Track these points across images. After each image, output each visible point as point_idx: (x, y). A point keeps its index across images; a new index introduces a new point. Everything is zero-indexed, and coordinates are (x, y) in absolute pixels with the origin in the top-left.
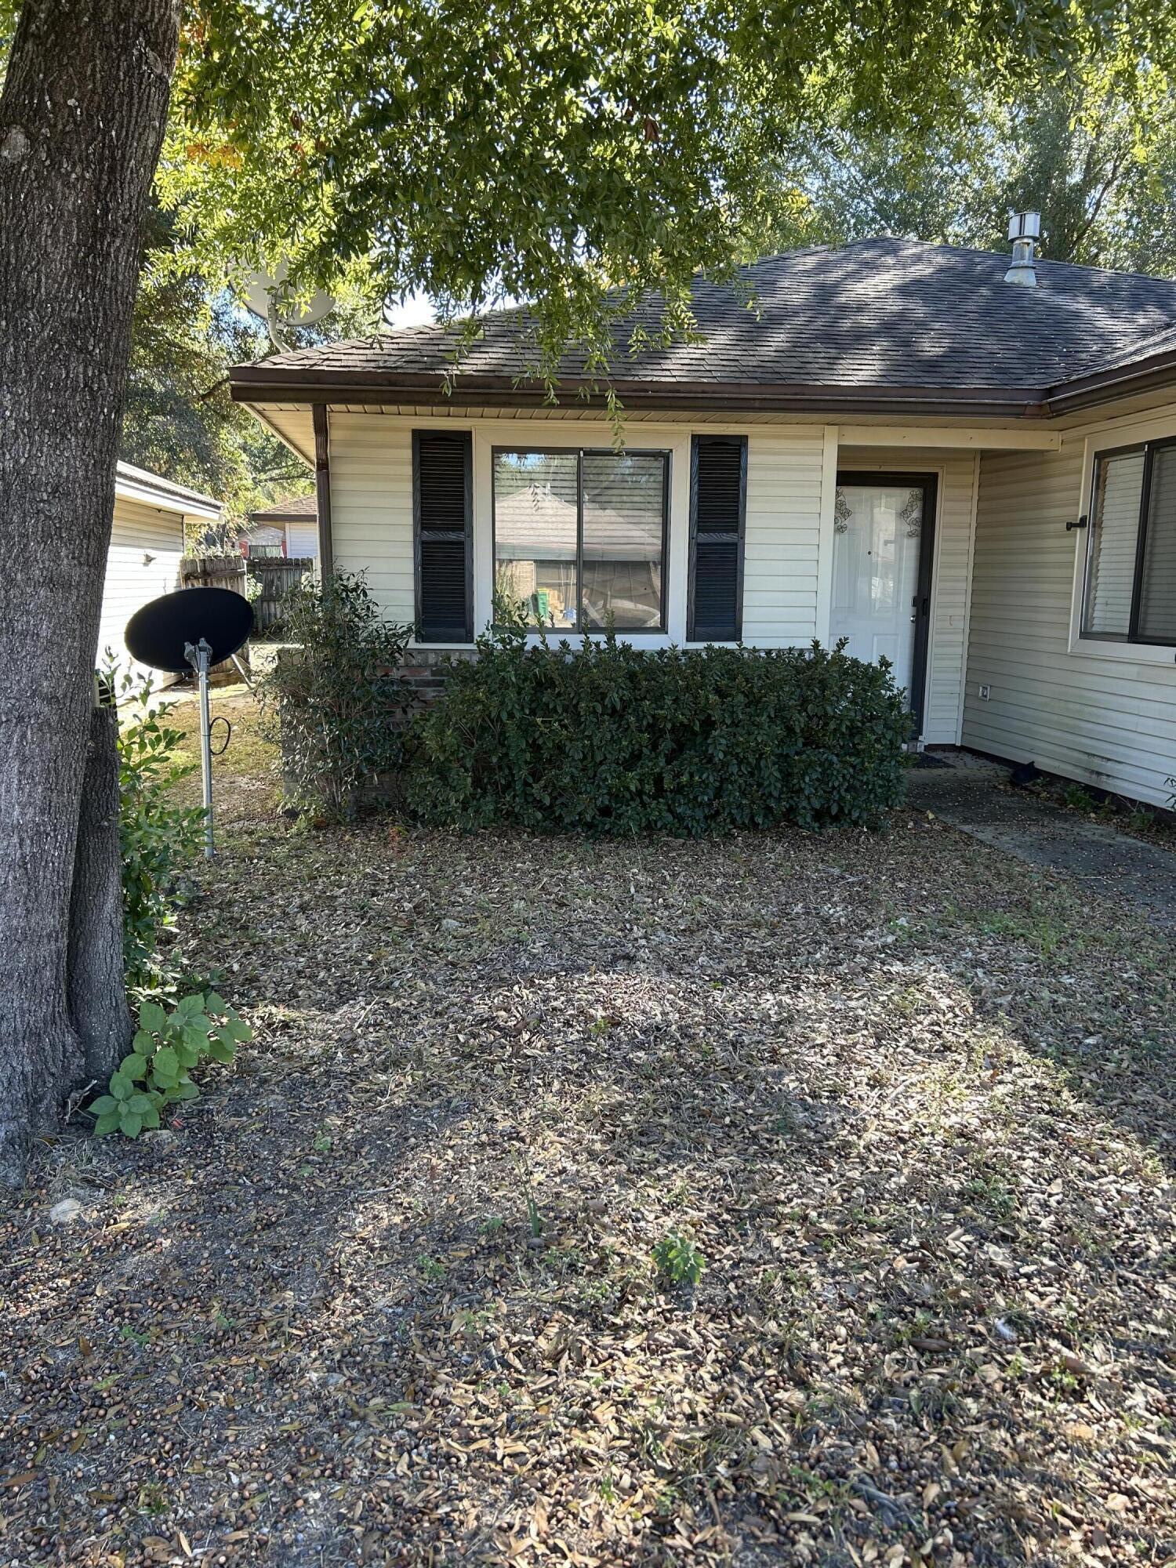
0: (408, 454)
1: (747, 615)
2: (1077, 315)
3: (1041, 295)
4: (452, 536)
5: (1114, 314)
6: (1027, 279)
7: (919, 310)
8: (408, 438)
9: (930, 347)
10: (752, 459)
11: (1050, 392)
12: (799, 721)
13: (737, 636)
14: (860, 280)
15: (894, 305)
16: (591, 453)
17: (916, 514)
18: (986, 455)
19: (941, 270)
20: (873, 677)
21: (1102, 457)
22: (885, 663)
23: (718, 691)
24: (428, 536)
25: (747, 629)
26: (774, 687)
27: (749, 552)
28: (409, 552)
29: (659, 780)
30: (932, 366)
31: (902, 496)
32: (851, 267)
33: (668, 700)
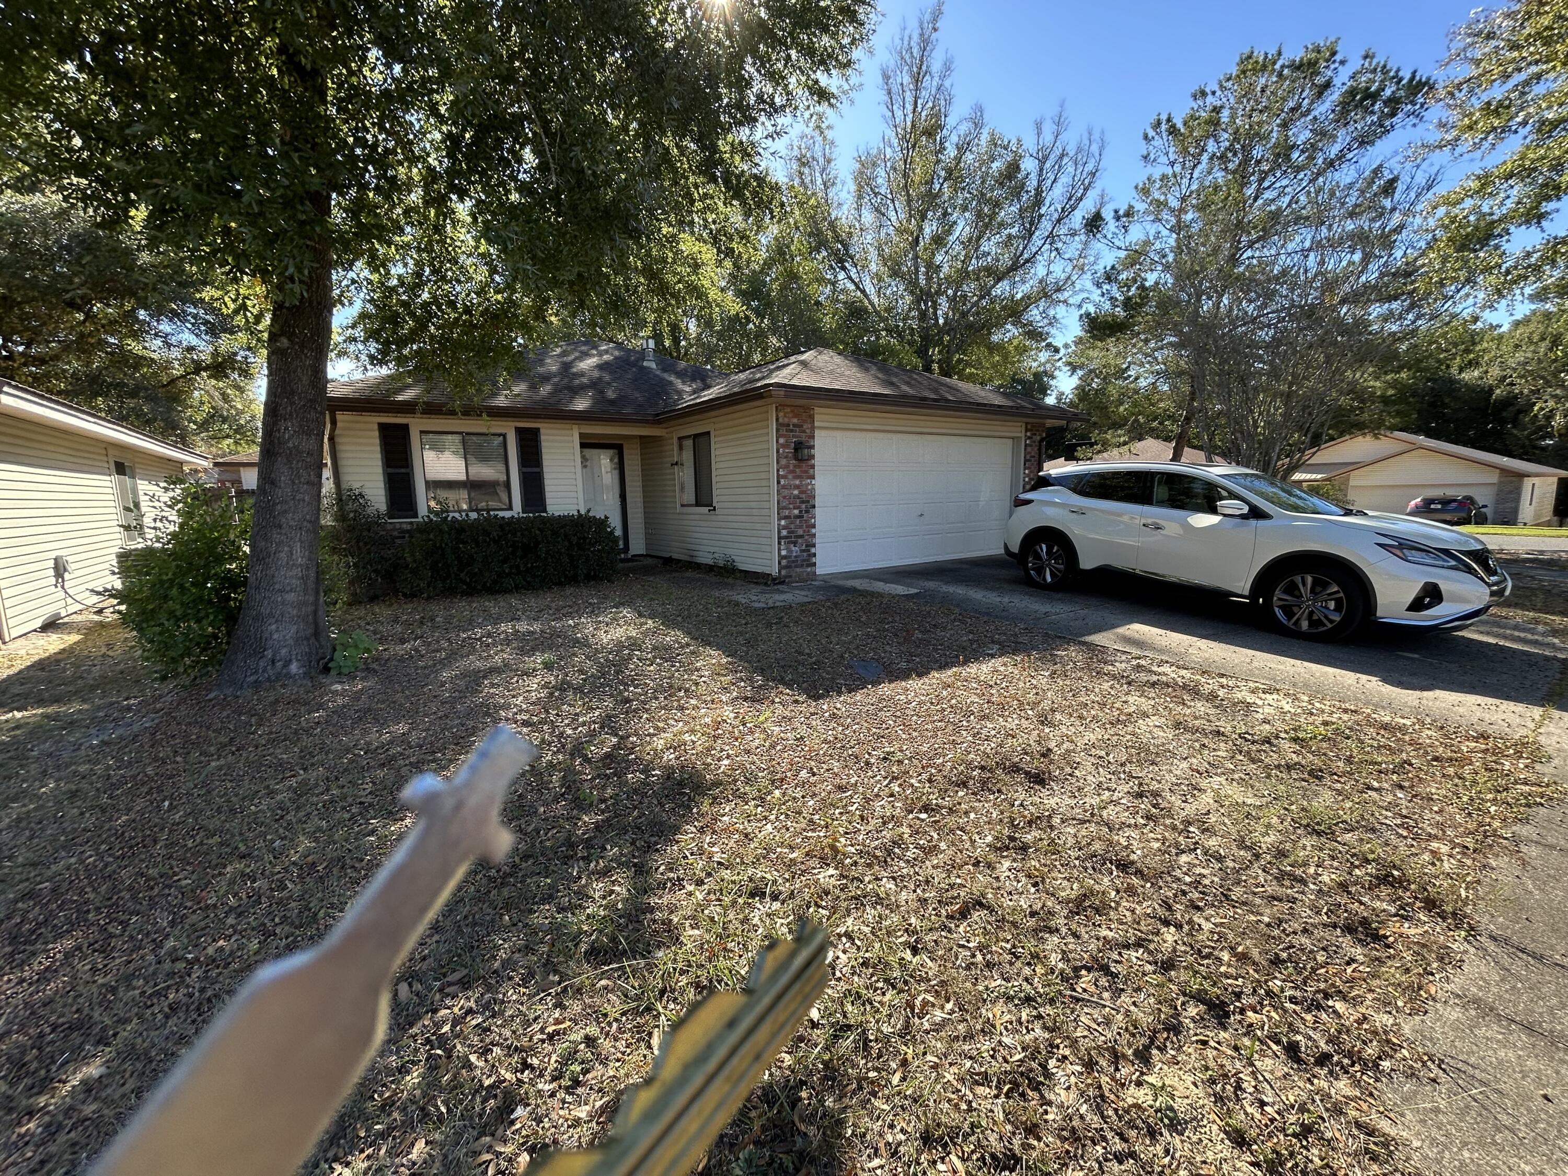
0: (377, 433)
1: (548, 501)
2: (671, 383)
3: (658, 373)
4: (403, 470)
5: (684, 383)
6: (653, 365)
7: (607, 378)
8: (376, 427)
9: (611, 394)
10: (542, 437)
11: (657, 415)
12: (574, 540)
13: (545, 511)
14: (581, 361)
15: (596, 374)
16: (468, 434)
17: (616, 460)
18: (641, 437)
19: (616, 358)
20: (602, 523)
21: (680, 439)
22: (606, 517)
23: (539, 529)
24: (390, 470)
25: (549, 508)
26: (562, 527)
27: (546, 476)
28: (381, 478)
29: (518, 567)
30: (612, 402)
31: (610, 452)
32: (577, 354)
33: (519, 534)
